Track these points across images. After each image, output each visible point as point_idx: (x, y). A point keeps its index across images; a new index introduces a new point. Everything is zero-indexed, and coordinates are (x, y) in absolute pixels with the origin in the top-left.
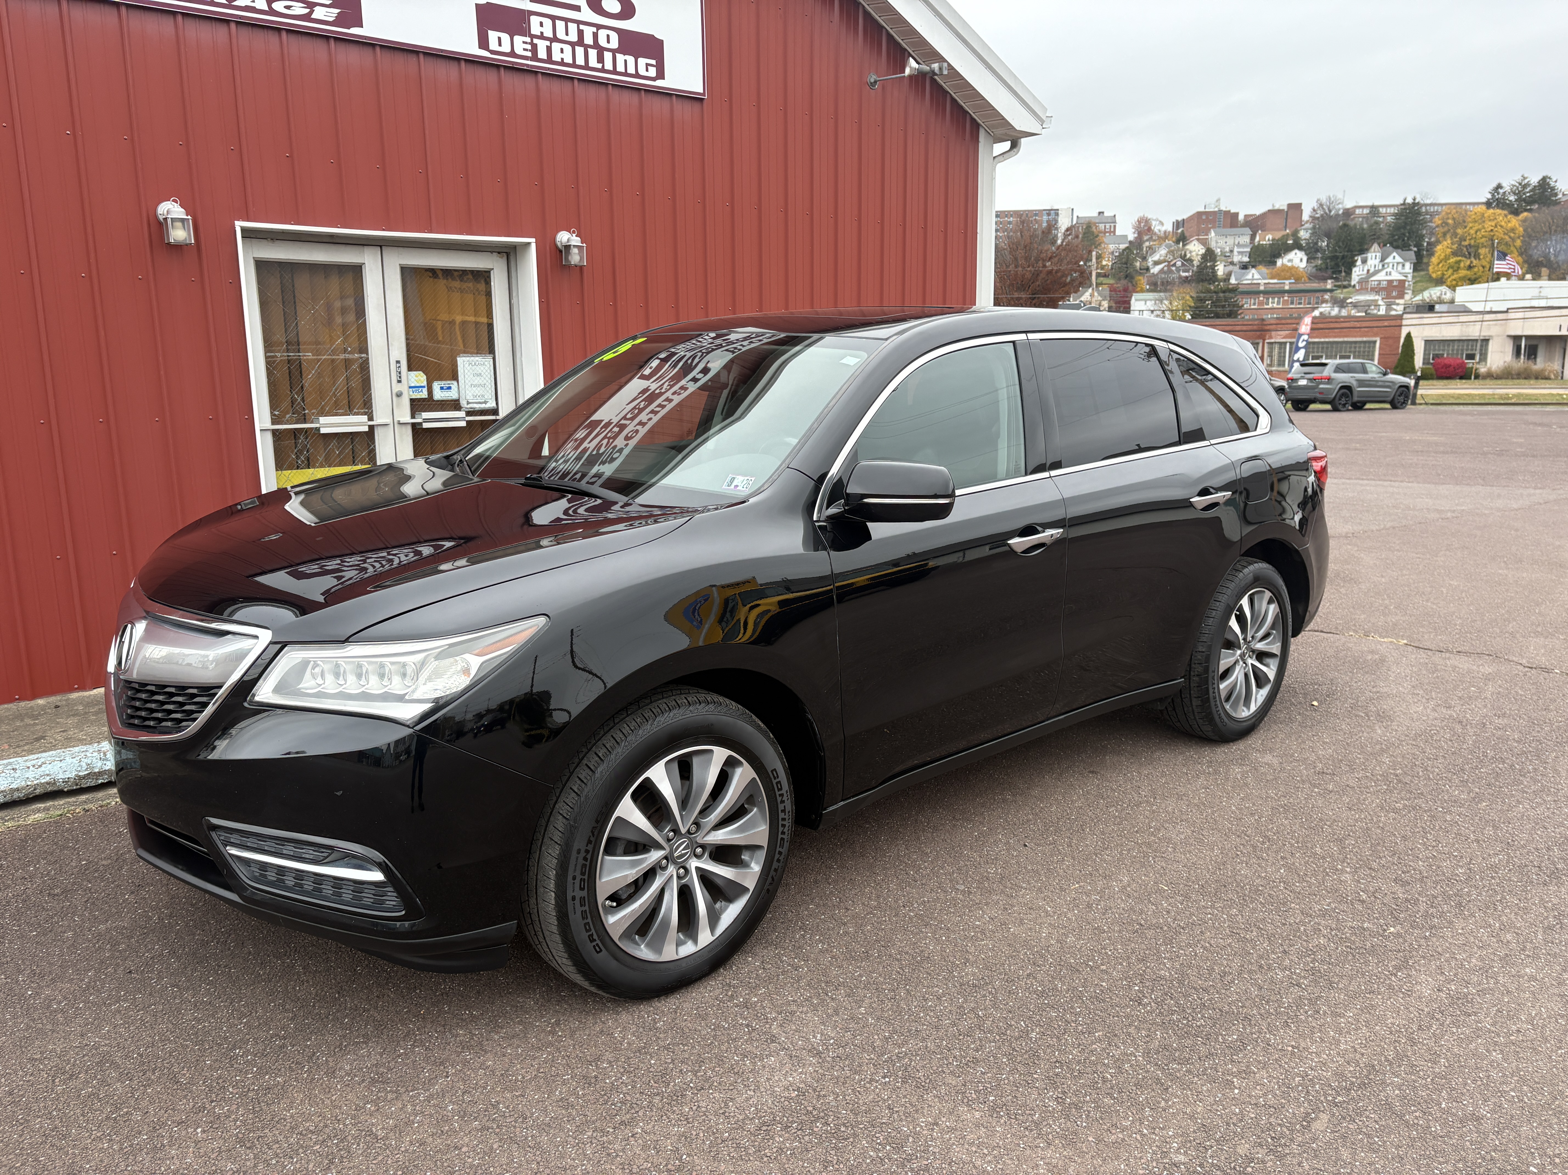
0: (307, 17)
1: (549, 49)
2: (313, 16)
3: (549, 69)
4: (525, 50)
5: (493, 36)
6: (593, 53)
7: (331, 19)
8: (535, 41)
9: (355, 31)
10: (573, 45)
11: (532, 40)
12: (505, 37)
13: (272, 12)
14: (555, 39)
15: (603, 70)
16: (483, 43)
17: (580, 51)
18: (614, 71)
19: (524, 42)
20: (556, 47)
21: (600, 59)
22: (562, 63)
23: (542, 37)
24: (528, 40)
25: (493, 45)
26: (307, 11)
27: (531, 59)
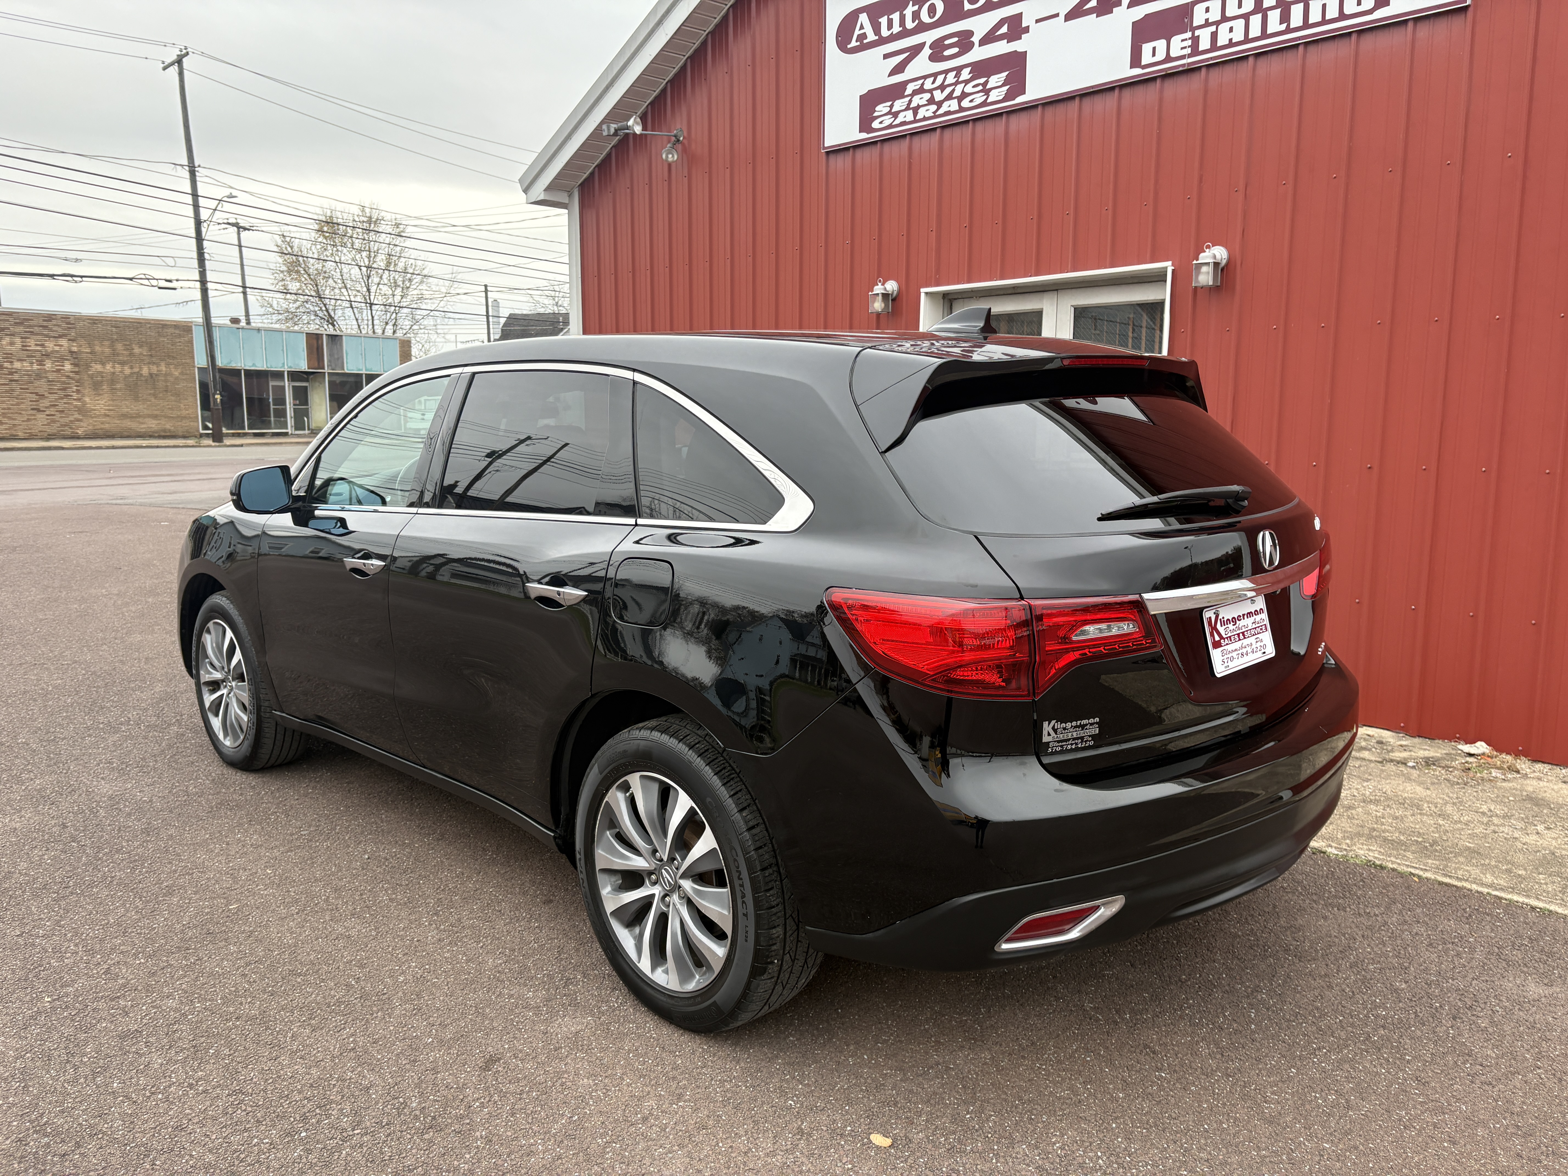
0: (984, 104)
1: (1214, 36)
2: (988, 101)
3: (1211, 58)
4: (1182, 48)
5: (1147, 48)
6: (1274, 16)
7: (1001, 98)
8: (1197, 33)
9: (1020, 99)
10: (1246, 17)
11: (1193, 34)
12: (1161, 44)
13: (962, 109)
14: (1224, 19)
15: (1289, 30)
16: (1136, 60)
17: (1256, 21)
18: (1306, 25)
19: (1183, 41)
20: (1224, 28)
21: (1285, 17)
22: (1231, 44)
23: (1207, 24)
24: (1189, 35)
25: (1147, 57)
26: (986, 97)
27: (1190, 56)
